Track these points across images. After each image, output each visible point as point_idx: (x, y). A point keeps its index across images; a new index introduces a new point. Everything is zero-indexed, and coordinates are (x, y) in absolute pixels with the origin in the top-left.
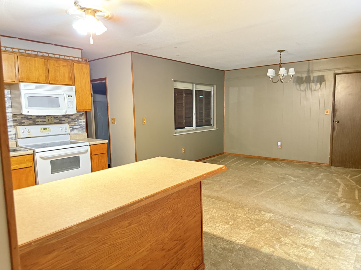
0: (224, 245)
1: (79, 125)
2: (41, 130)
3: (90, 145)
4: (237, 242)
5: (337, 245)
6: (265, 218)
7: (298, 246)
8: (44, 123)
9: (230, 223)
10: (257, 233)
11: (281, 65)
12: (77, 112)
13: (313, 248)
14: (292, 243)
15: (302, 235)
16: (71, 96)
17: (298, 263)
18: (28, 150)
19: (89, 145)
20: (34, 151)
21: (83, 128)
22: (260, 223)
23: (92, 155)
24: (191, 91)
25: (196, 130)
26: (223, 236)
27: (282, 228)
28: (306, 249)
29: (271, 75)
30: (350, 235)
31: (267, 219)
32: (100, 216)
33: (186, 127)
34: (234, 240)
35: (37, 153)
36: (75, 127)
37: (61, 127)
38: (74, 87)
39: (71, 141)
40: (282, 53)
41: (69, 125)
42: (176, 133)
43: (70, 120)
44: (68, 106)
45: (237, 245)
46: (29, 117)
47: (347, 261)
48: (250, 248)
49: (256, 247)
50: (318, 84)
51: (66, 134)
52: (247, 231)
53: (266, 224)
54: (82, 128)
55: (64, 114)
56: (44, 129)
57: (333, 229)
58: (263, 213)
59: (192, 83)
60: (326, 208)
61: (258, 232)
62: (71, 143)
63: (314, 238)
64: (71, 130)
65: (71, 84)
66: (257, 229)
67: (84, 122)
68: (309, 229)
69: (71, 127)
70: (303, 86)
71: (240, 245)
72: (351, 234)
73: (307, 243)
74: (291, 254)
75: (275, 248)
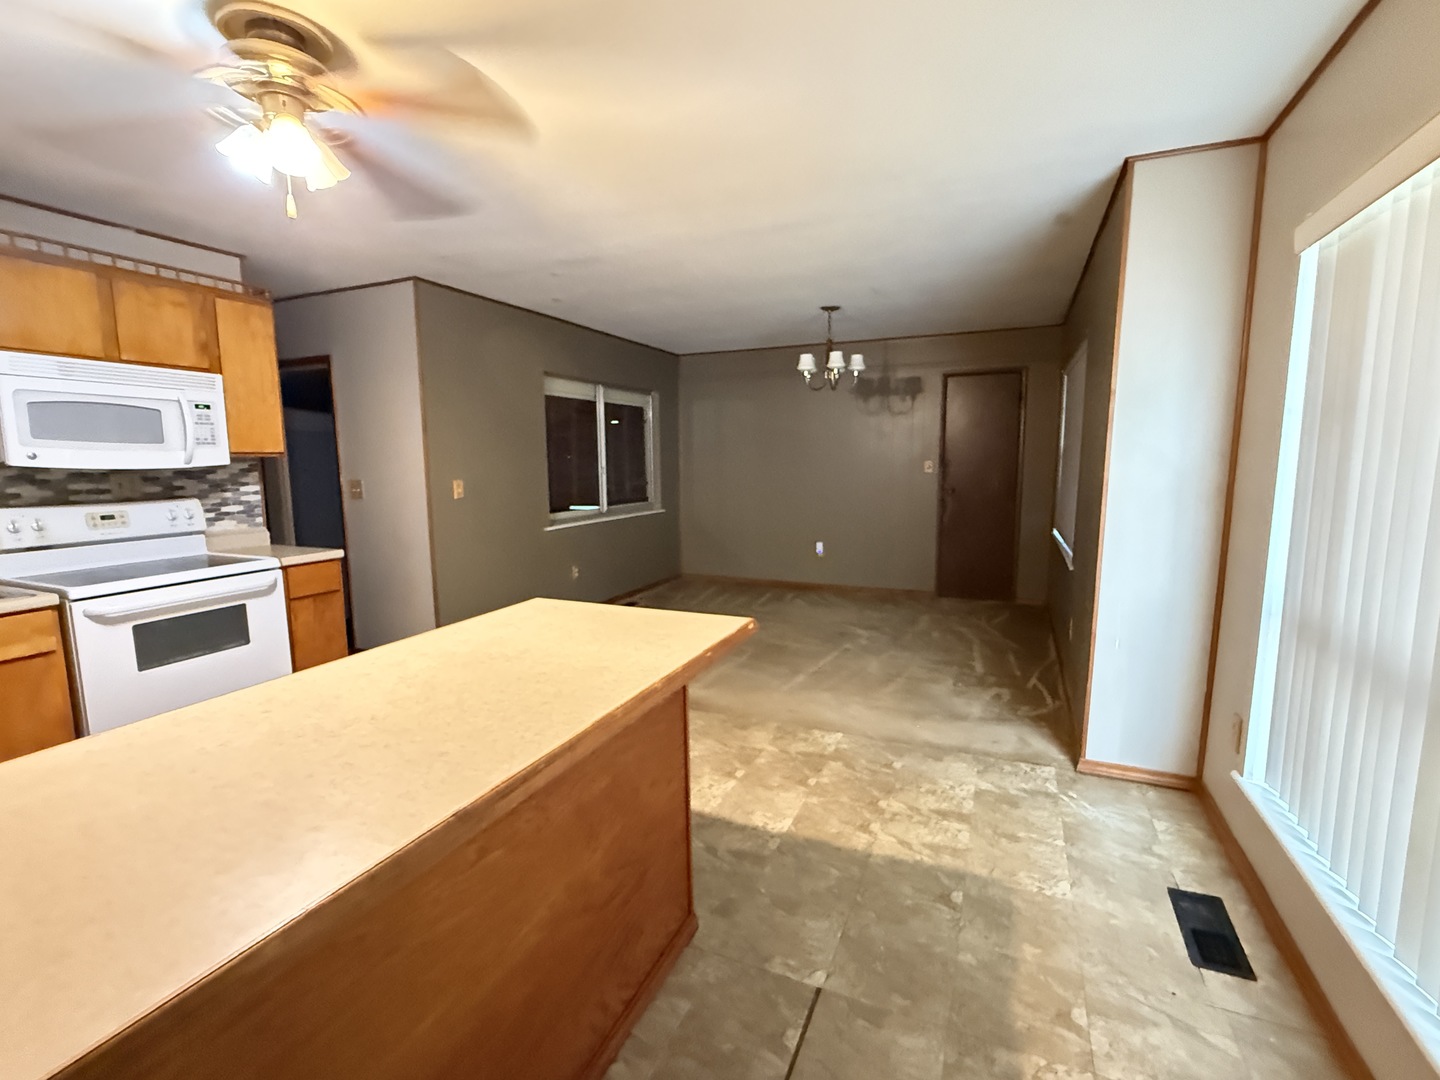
0: (737, 843)
1: (241, 503)
2: (92, 523)
3: (284, 568)
4: (769, 828)
5: (1014, 803)
6: (825, 748)
7: (925, 819)
8: (102, 497)
9: (740, 774)
10: (815, 794)
11: (831, 346)
12: (232, 460)
13: (962, 818)
14: (909, 812)
15: (926, 787)
16: (208, 407)
17: (940, 869)
18: (34, 595)
19: (280, 568)
20: (63, 596)
21: (253, 511)
22: (816, 762)
23: (291, 600)
24: (592, 405)
25: (609, 513)
26: (726, 813)
27: (874, 772)
28: (945, 822)
29: (809, 368)
30: (1033, 770)
31: (831, 749)
32: (386, 864)
33: (572, 507)
34: (761, 825)
35: (73, 604)
36: (224, 509)
37: (171, 511)
38: (218, 377)
39: (209, 557)
40: (834, 314)
41: (202, 505)
42: (553, 523)
43: (206, 486)
44: (198, 439)
45: (772, 837)
46: (39, 477)
47: (1047, 844)
48: (808, 840)
49: (822, 837)
50: (908, 398)
51: (191, 533)
52: (787, 790)
53: (833, 764)
54: (249, 511)
55: (180, 465)
56: (103, 518)
57: (992, 760)
58: (817, 733)
59: (596, 383)
60: (960, 704)
61: (818, 791)
62: (213, 562)
63: (957, 790)
64: (208, 520)
65: (206, 366)
66: (812, 782)
67: (256, 493)
68: (939, 766)
69: (207, 511)
70: (874, 402)
71: (780, 836)
72: (1035, 767)
73: (944, 806)
74: (915, 843)
75: (870, 833)
